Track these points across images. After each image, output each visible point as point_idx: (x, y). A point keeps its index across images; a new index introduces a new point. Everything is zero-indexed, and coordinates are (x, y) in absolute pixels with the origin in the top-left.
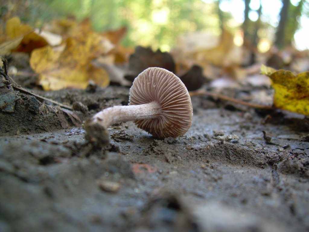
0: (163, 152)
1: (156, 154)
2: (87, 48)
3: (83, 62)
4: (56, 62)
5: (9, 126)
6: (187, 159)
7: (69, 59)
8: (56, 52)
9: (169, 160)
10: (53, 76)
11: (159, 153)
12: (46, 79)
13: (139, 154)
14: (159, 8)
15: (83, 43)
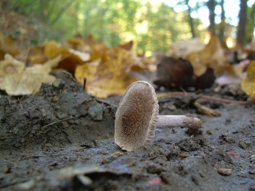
0: (234, 141)
1: (229, 143)
2: (119, 62)
3: (118, 73)
4: (95, 75)
5: (99, 131)
6: (253, 144)
7: (106, 71)
8: (93, 66)
9: (244, 147)
10: (96, 86)
11: (231, 142)
12: (91, 89)
13: (215, 144)
14: (140, 21)
15: (115, 58)
